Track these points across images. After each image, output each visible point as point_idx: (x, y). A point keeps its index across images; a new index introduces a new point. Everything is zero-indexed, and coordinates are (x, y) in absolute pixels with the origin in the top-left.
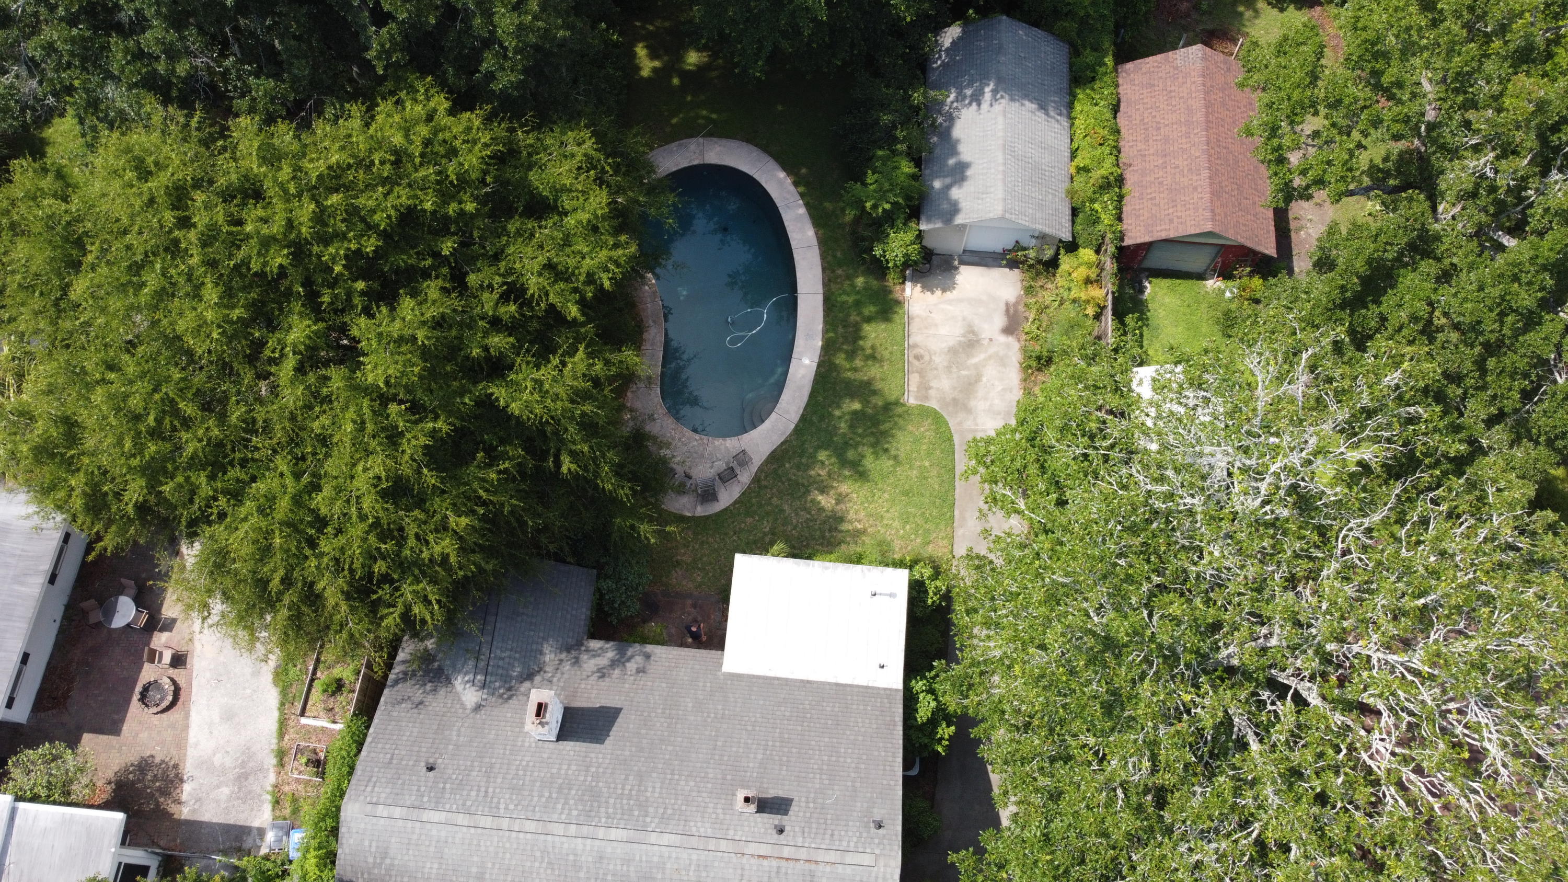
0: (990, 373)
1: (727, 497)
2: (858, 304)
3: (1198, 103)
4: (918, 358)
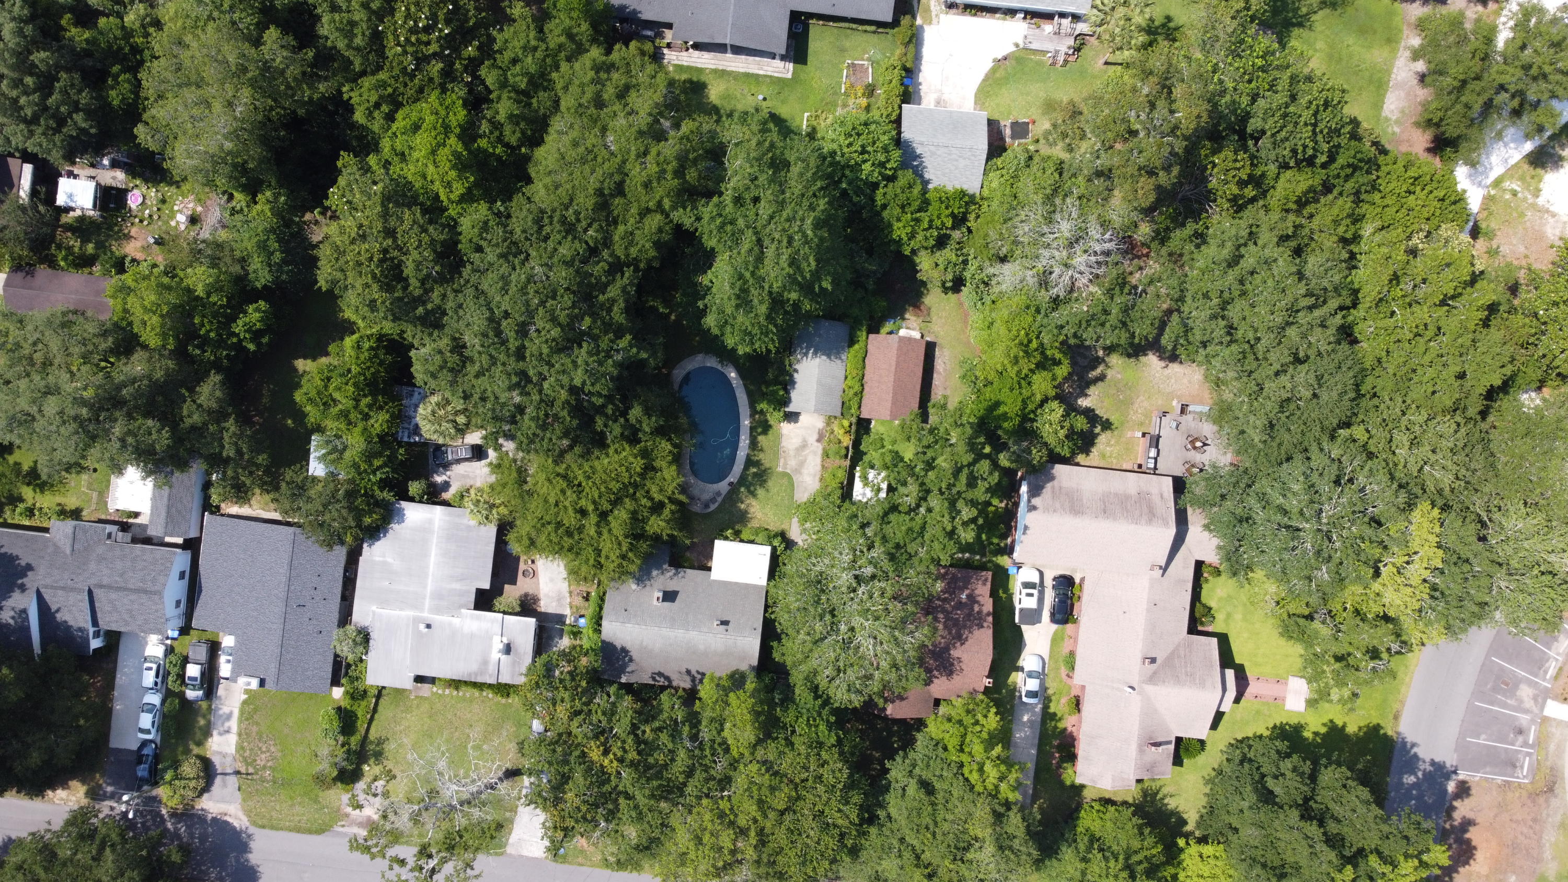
0: (810, 458)
1: (713, 507)
2: (759, 428)
3: (894, 363)
4: (784, 451)
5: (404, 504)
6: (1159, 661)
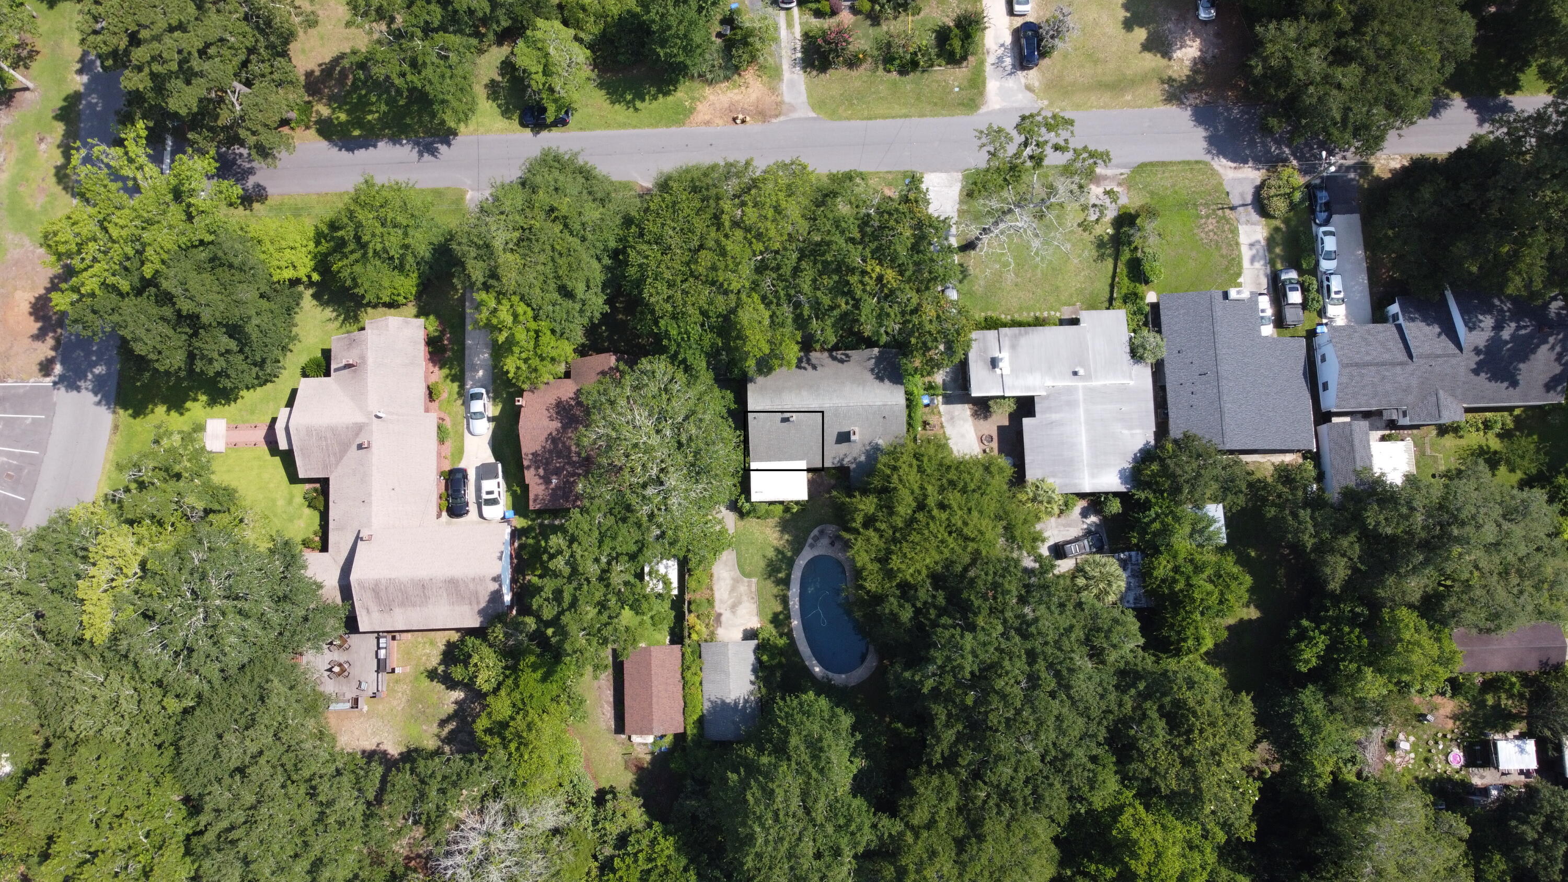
0: (726, 596)
1: (815, 532)
3: (655, 706)
4: (752, 598)
5: (1122, 488)
6: (355, 447)
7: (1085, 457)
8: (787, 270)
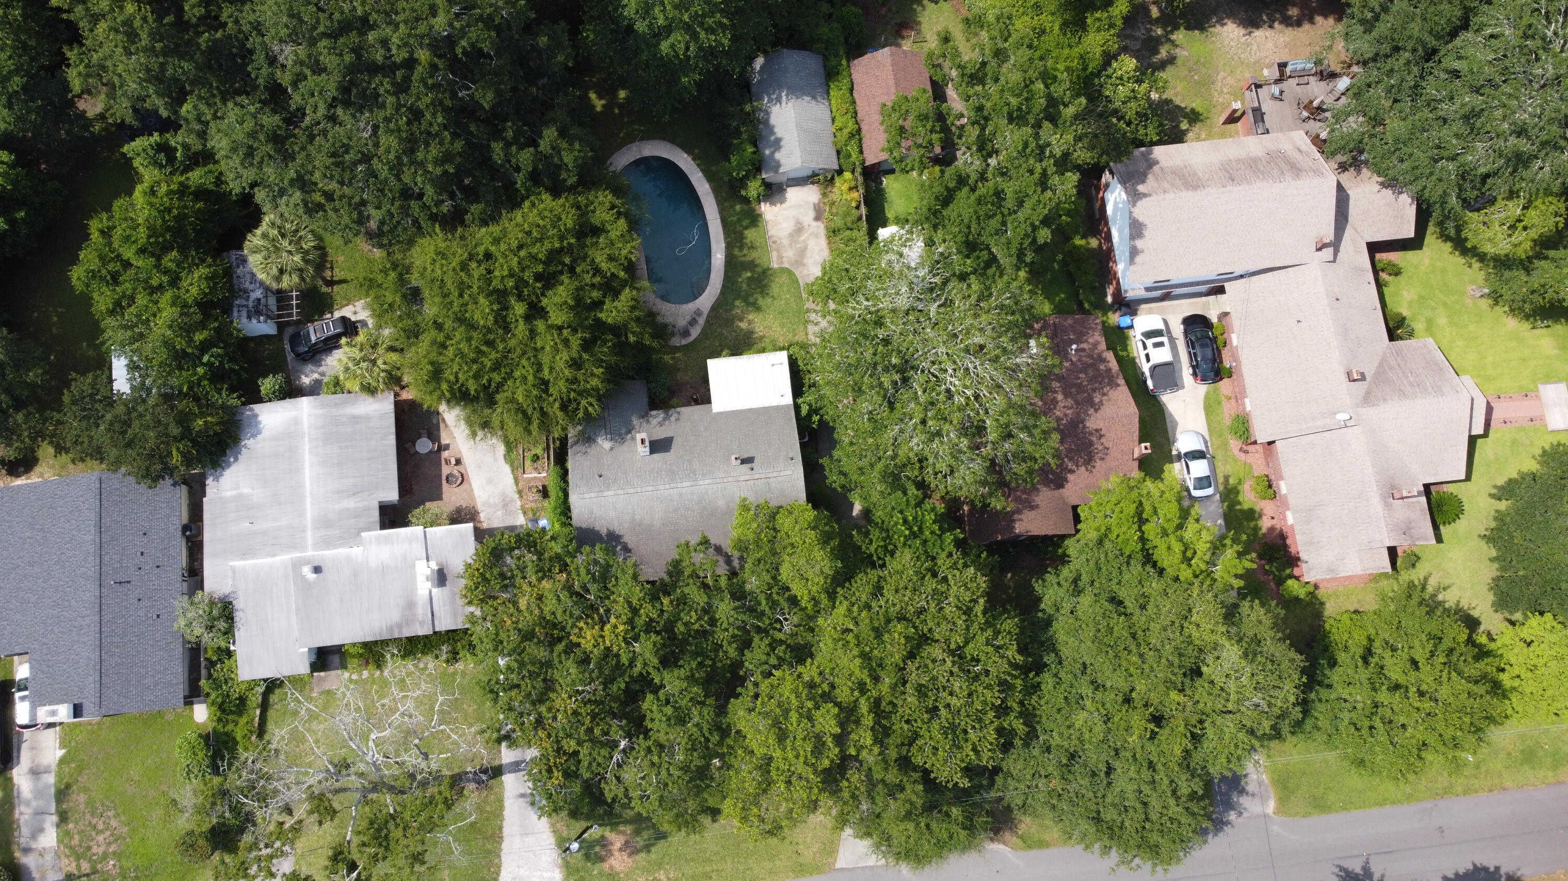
0: (812, 243)
1: (695, 333)
2: (739, 220)
3: (891, 82)
4: (774, 242)
5: (257, 408)
6: (1368, 377)
7: (307, 446)
8: (760, 644)
